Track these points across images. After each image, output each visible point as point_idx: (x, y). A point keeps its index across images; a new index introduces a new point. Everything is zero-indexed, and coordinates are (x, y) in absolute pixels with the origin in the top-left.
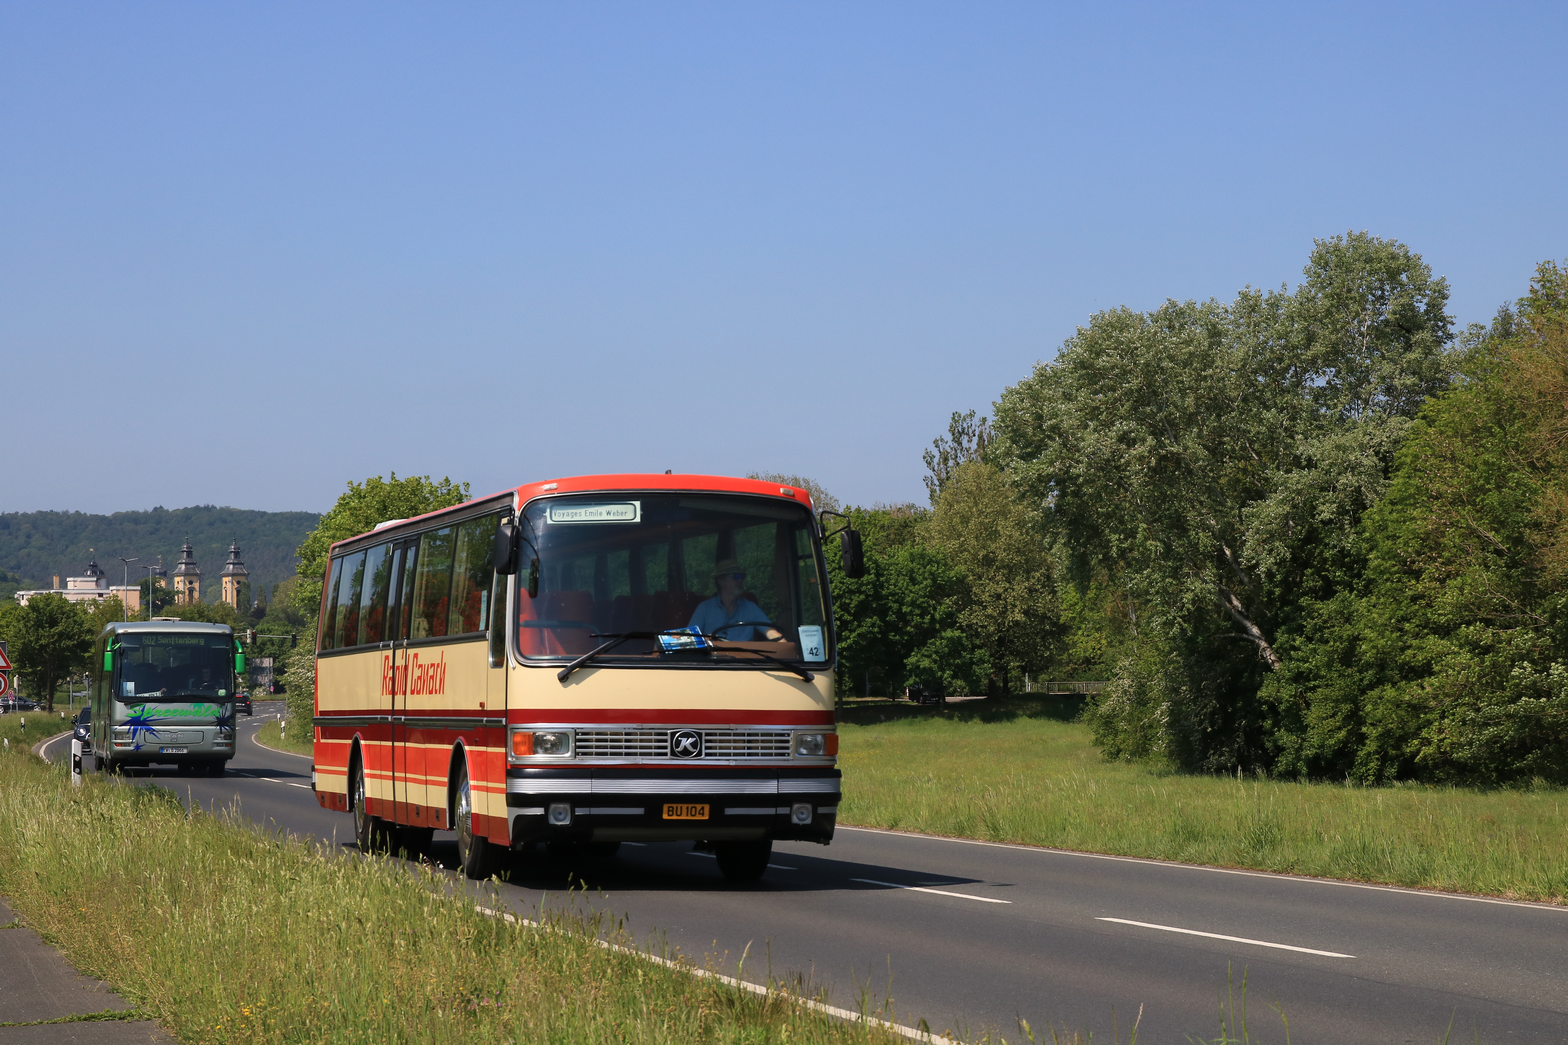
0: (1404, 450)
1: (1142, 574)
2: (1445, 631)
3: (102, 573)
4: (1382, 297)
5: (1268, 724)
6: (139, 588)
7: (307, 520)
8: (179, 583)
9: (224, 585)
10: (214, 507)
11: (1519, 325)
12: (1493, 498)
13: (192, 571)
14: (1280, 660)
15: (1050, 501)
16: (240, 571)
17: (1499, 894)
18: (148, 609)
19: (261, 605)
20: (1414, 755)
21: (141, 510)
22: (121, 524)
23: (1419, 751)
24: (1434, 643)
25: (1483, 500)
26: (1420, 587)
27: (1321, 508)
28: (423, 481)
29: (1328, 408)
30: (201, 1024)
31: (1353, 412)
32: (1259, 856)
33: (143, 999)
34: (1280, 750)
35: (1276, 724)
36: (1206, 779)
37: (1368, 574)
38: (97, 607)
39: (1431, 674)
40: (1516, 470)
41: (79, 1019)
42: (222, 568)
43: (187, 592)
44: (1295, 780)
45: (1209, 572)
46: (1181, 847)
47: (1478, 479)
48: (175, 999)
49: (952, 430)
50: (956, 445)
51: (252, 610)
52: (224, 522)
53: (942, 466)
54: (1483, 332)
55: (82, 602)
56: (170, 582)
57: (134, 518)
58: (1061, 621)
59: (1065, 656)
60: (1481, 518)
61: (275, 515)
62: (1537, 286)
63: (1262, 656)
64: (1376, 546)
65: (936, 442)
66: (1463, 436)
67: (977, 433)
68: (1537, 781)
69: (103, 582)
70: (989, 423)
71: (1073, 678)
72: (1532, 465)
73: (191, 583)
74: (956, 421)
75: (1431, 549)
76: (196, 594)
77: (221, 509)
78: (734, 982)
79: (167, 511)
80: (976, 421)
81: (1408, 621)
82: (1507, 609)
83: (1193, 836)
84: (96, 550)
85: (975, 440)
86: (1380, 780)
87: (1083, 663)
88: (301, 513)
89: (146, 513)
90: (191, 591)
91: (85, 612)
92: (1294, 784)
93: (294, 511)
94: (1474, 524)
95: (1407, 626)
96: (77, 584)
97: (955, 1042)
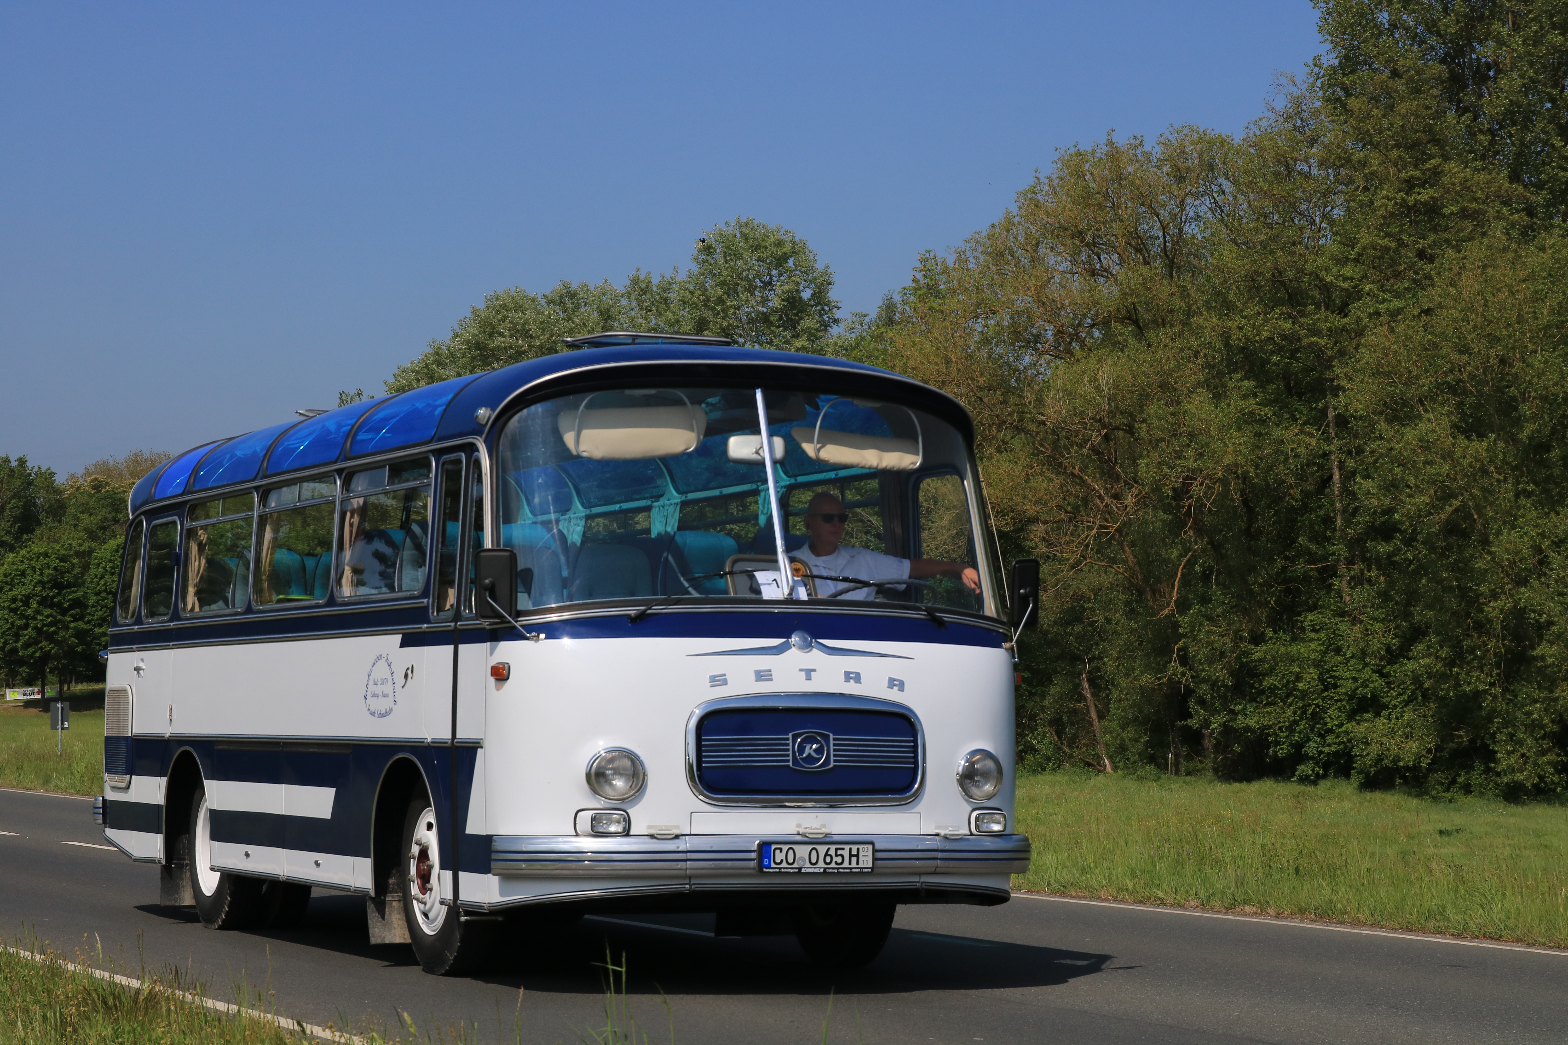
4: (770, 283)
11: (902, 313)
54: (867, 319)
62: (919, 276)
78: (107, 975)
97: (337, 1034)
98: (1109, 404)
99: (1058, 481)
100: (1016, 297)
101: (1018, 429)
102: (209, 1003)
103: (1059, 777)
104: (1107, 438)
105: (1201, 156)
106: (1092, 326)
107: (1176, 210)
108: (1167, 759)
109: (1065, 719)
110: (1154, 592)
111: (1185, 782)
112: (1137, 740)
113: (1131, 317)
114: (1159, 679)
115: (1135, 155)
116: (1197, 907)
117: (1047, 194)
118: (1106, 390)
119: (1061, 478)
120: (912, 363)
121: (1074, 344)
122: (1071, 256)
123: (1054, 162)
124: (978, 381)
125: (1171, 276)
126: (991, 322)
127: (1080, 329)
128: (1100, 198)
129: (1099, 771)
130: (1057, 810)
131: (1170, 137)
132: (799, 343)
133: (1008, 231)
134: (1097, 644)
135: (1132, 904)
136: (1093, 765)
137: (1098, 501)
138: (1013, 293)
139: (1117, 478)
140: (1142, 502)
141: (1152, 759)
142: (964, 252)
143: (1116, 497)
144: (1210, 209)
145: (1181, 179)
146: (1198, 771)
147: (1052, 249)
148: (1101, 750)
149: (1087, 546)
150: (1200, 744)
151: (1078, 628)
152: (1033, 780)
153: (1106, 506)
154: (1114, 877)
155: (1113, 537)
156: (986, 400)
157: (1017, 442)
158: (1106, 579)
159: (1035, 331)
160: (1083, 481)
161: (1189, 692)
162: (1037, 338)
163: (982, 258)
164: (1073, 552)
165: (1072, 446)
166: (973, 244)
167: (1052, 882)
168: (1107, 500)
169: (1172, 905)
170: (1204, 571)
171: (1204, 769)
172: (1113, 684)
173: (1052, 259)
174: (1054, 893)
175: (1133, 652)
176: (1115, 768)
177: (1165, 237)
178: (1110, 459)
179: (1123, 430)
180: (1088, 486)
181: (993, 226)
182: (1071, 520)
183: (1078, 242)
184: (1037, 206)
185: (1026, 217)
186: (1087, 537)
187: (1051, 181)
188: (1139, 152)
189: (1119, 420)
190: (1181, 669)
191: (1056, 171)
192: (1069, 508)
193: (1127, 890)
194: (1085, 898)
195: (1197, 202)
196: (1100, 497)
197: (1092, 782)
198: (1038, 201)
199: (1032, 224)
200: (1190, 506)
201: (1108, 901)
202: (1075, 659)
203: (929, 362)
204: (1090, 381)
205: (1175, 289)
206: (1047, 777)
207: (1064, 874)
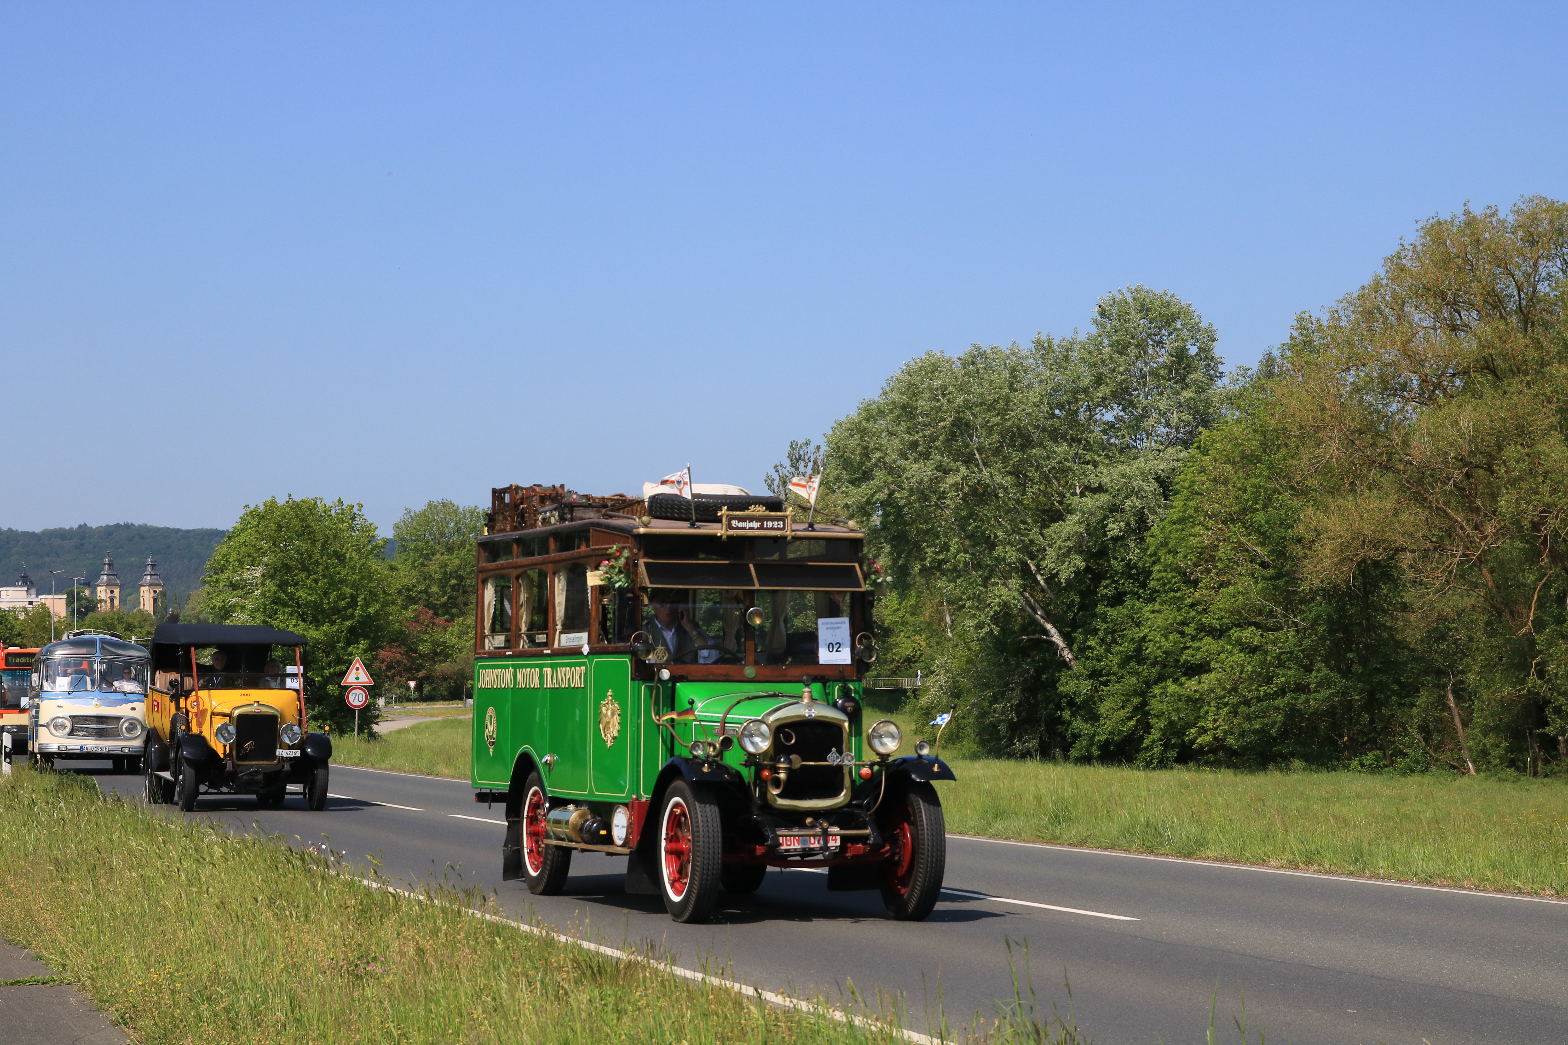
0: (1182, 476)
1: (956, 582)
2: (1219, 633)
3: (32, 582)
4: (1160, 342)
5: (1067, 714)
6: (65, 597)
7: (215, 535)
8: (102, 593)
9: (142, 594)
10: (132, 524)
11: (1281, 366)
12: (1260, 517)
13: (113, 582)
14: (1076, 658)
15: (876, 519)
16: (157, 582)
17: (1263, 863)
18: (73, 615)
19: (175, 612)
20: (1193, 742)
21: (67, 527)
22: (49, 540)
23: (1196, 739)
24: (1208, 644)
25: (1251, 518)
26: (1197, 594)
27: (1111, 526)
28: (318, 501)
29: (1117, 437)
30: (116, 988)
31: (1138, 442)
32: (1058, 832)
33: (64, 966)
34: (1076, 737)
35: (1073, 715)
36: (1012, 763)
37: (1152, 584)
38: (27, 614)
39: (1209, 671)
40: (1280, 493)
41: (6, 984)
42: (140, 578)
43: (109, 601)
44: (1090, 764)
45: (1015, 582)
46: (990, 824)
47: (1247, 501)
48: (92, 966)
49: (790, 456)
50: (793, 470)
51: (168, 616)
52: (143, 538)
53: (781, 488)
54: (1250, 373)
55: (14, 610)
56: (94, 592)
57: (61, 534)
58: (886, 625)
59: (889, 655)
60: (1250, 535)
61: (188, 531)
62: (1296, 334)
63: (1061, 655)
64: (1159, 560)
65: (775, 467)
66: (1234, 463)
67: (812, 459)
68: (1297, 763)
69: (33, 591)
70: (822, 451)
71: (896, 674)
72: (1292, 488)
73: (112, 592)
74: (794, 449)
75: (1207, 561)
76: (117, 602)
77: (140, 526)
79: (91, 528)
80: (811, 448)
81: (1188, 625)
82: (1271, 614)
83: (999, 814)
84: (26, 563)
85: (811, 465)
86: (1163, 764)
87: (905, 661)
88: (211, 530)
89: (71, 529)
90: (112, 600)
91: (17, 619)
92: (1088, 767)
93: (205, 527)
94: (1243, 540)
95: (1186, 629)
96: (9, 593)
97: (788, 999)
98: (1469, 445)
99: (1423, 514)
100: (1382, 351)
101: (1386, 468)
102: (679, 971)
103: (1427, 778)
104: (1468, 475)
105: (1551, 222)
106: (1454, 375)
107: (1530, 270)
108: (1525, 763)
109: (1432, 727)
110: (1512, 613)
111: (1542, 783)
112: (1497, 746)
113: (1488, 367)
114: (1519, 691)
115: (1491, 222)
116: (1553, 895)
117: (1411, 259)
118: (1467, 432)
119: (1427, 512)
120: (1290, 410)
121: (1437, 392)
122: (1434, 313)
123: (1417, 231)
124: (1350, 426)
125: (1526, 330)
126: (1362, 374)
127: (1443, 378)
128: (1460, 261)
129: (1463, 773)
130: (1425, 808)
131: (1523, 206)
132: (1188, 394)
133: (1376, 292)
134: (1461, 660)
135: (1493, 893)
136: (1457, 768)
137: (1460, 532)
138: (1381, 347)
139: (1477, 510)
140: (1502, 531)
141: (1512, 763)
142: (1337, 311)
143: (1476, 528)
144: (1562, 270)
145: (1533, 243)
146: (1555, 773)
147: (1417, 307)
148: (1465, 754)
149: (1451, 572)
150: (1556, 749)
151: (1443, 646)
152: (1403, 780)
153: (1468, 536)
154: (1476, 868)
155: (1474, 564)
156: (1357, 442)
157: (1387, 481)
158: (1468, 602)
159: (1401, 381)
160: (1447, 514)
161: (1547, 702)
162: (1404, 387)
163: (1353, 316)
164: (1438, 578)
165: (1437, 482)
166: (1345, 304)
167: (1419, 872)
168: (1469, 530)
169: (1529, 894)
170: (1559, 595)
171: (1560, 771)
172: (1475, 695)
173: (1416, 317)
174: (1420, 882)
175: (1495, 666)
176: (1478, 771)
177: (1520, 295)
178: (1471, 494)
179: (1482, 468)
180: (1451, 519)
181: (1363, 287)
182: (1435, 549)
183: (1439, 301)
184: (1402, 270)
185: (1393, 280)
186: (1450, 564)
187: (1415, 247)
188: (1494, 219)
189: (1479, 459)
190: (1539, 682)
191: (1418, 239)
192: (1434, 539)
193: (1488, 880)
194: (1449, 886)
195: (1550, 264)
196: (1462, 528)
197: (1457, 783)
198: (1404, 266)
199: (1398, 286)
200: (1546, 536)
201: (1470, 889)
202: (1440, 673)
203: (1306, 410)
204: (1452, 425)
205: (1528, 342)
206: (1416, 778)
207: (1430, 865)
